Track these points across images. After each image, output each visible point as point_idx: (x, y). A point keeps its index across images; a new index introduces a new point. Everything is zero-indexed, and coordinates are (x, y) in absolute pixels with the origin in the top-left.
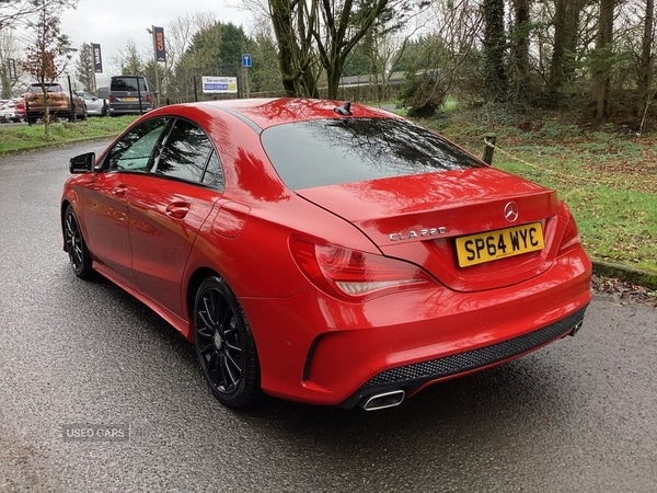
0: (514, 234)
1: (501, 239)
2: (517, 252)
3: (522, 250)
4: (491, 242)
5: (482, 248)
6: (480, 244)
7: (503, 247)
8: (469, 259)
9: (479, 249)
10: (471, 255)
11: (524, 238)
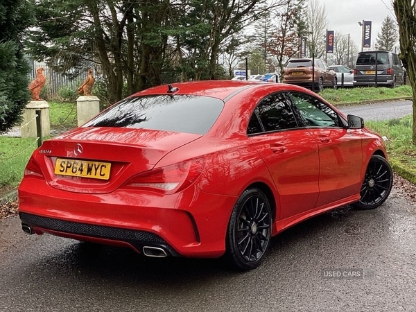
0: (90, 165)
1: (82, 166)
2: (89, 176)
3: (92, 176)
4: (75, 166)
5: (70, 167)
6: (69, 165)
7: (82, 171)
8: (61, 171)
9: (67, 167)
10: (62, 169)
11: (96, 170)
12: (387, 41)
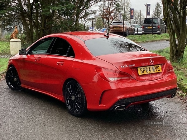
0: (153, 67)
3: (155, 72)
4: (147, 69)
7: (150, 71)
8: (141, 73)
9: (144, 71)
11: (156, 69)
12: (157, 14)
